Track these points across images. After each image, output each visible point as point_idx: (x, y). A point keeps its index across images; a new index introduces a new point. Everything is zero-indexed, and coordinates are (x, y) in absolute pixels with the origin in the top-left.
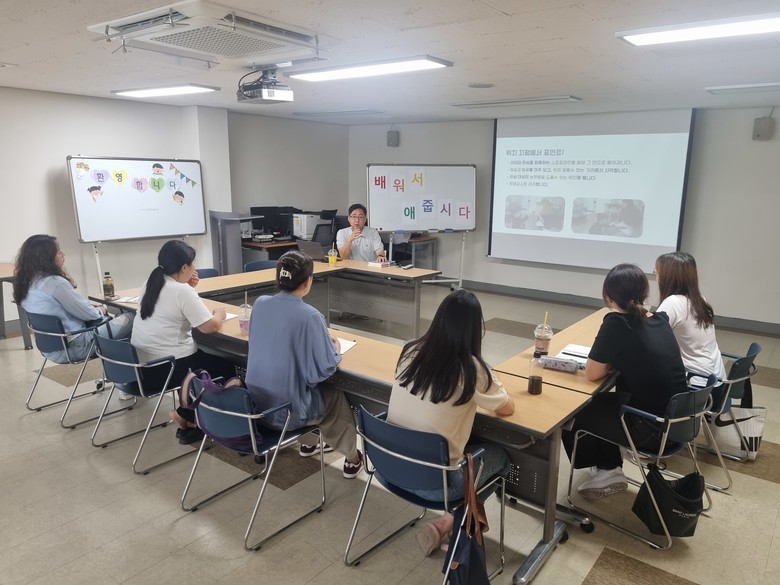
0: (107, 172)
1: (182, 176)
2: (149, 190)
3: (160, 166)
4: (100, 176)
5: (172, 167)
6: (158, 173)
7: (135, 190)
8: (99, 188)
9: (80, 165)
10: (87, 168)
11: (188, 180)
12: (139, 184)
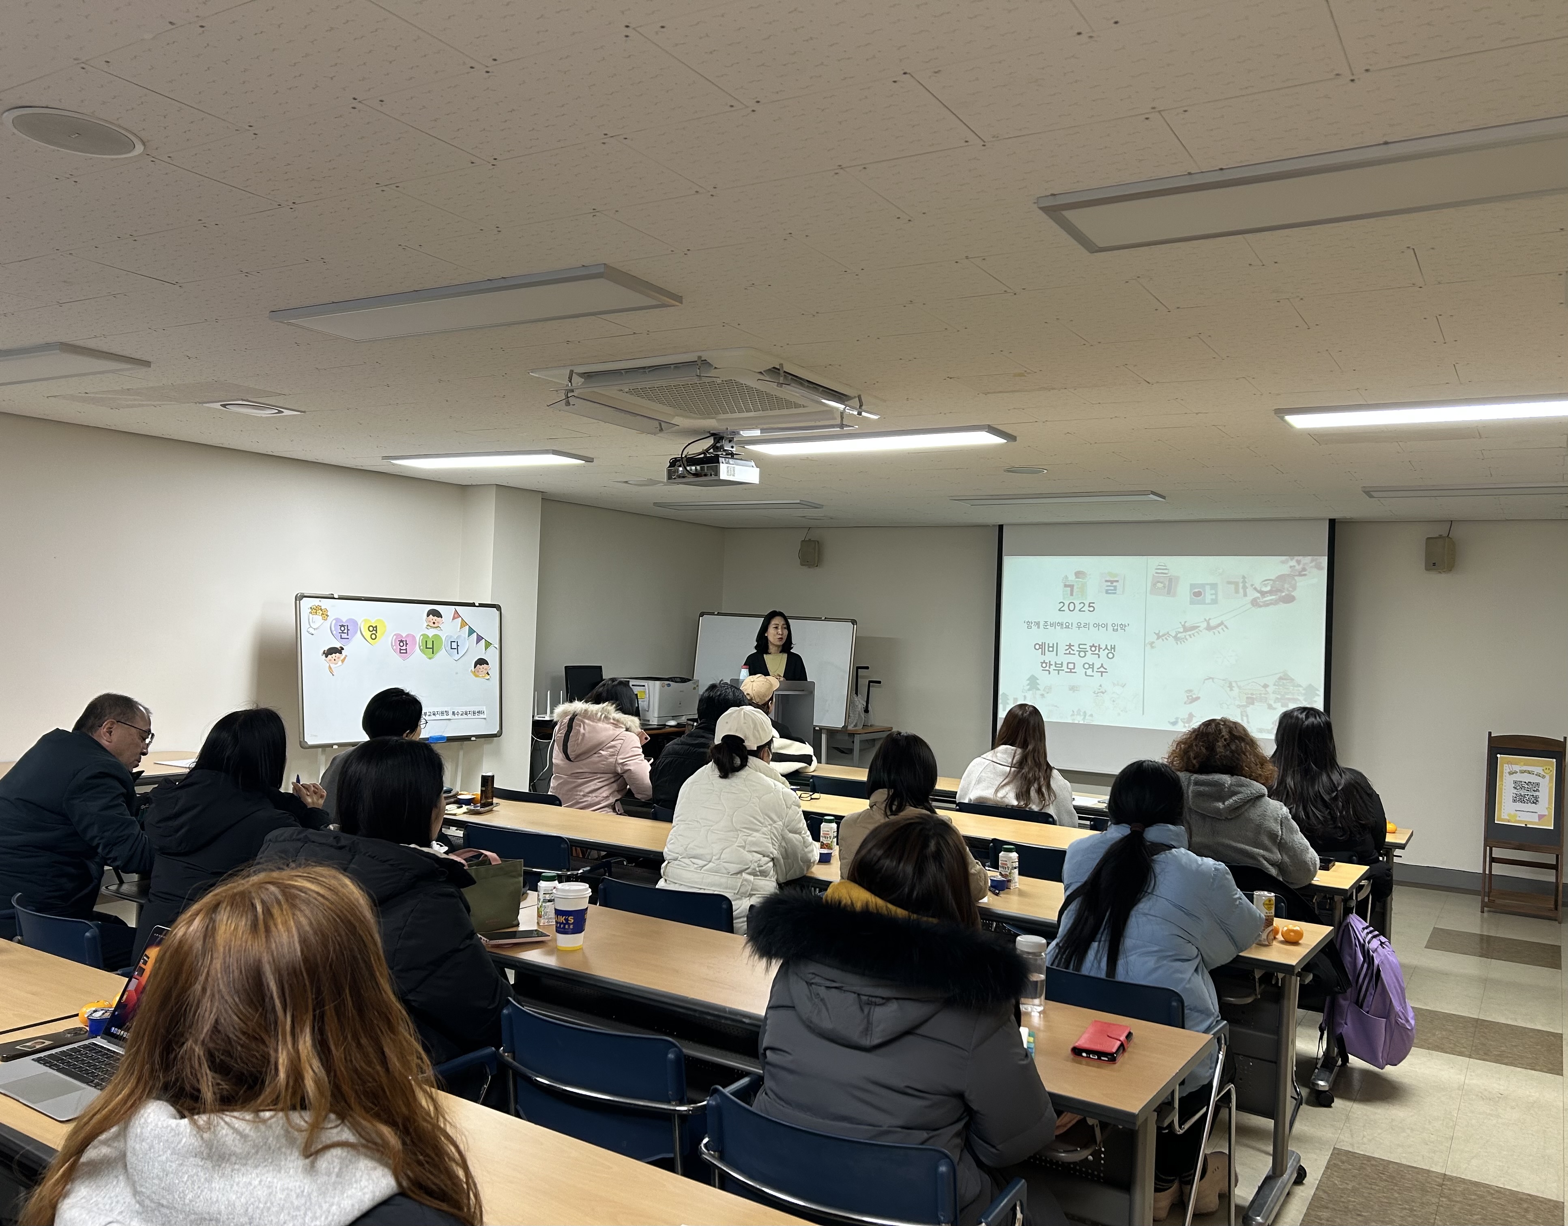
0: (355, 623)
1: (471, 631)
2: (417, 654)
3: (437, 614)
4: (344, 629)
5: (457, 615)
6: (434, 625)
7: (396, 657)
8: (339, 651)
9: (315, 610)
10: (325, 615)
11: (479, 638)
12: (403, 645)
